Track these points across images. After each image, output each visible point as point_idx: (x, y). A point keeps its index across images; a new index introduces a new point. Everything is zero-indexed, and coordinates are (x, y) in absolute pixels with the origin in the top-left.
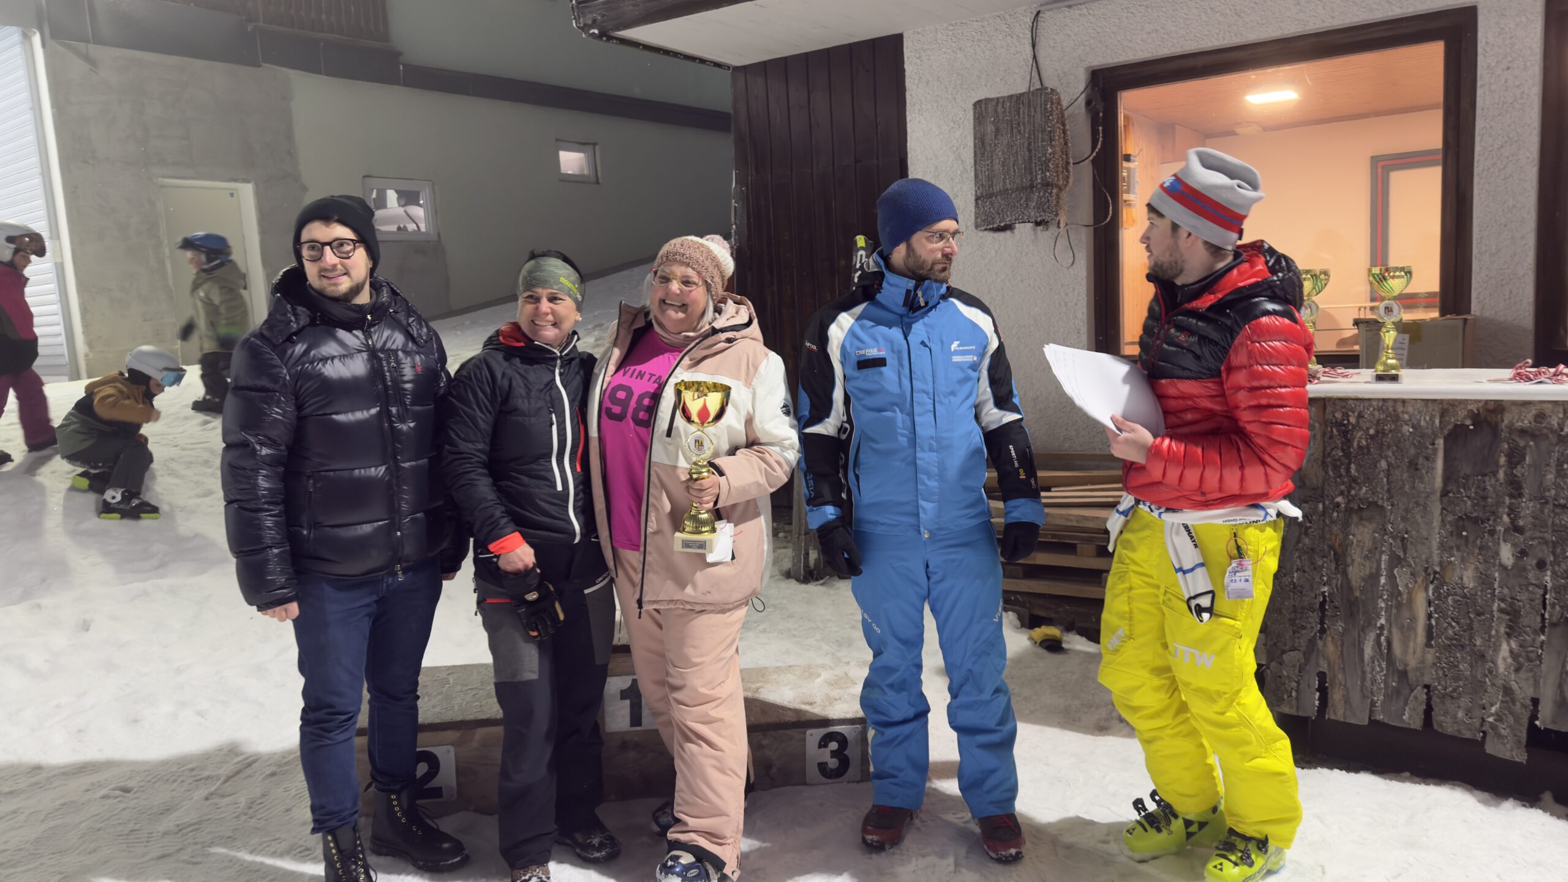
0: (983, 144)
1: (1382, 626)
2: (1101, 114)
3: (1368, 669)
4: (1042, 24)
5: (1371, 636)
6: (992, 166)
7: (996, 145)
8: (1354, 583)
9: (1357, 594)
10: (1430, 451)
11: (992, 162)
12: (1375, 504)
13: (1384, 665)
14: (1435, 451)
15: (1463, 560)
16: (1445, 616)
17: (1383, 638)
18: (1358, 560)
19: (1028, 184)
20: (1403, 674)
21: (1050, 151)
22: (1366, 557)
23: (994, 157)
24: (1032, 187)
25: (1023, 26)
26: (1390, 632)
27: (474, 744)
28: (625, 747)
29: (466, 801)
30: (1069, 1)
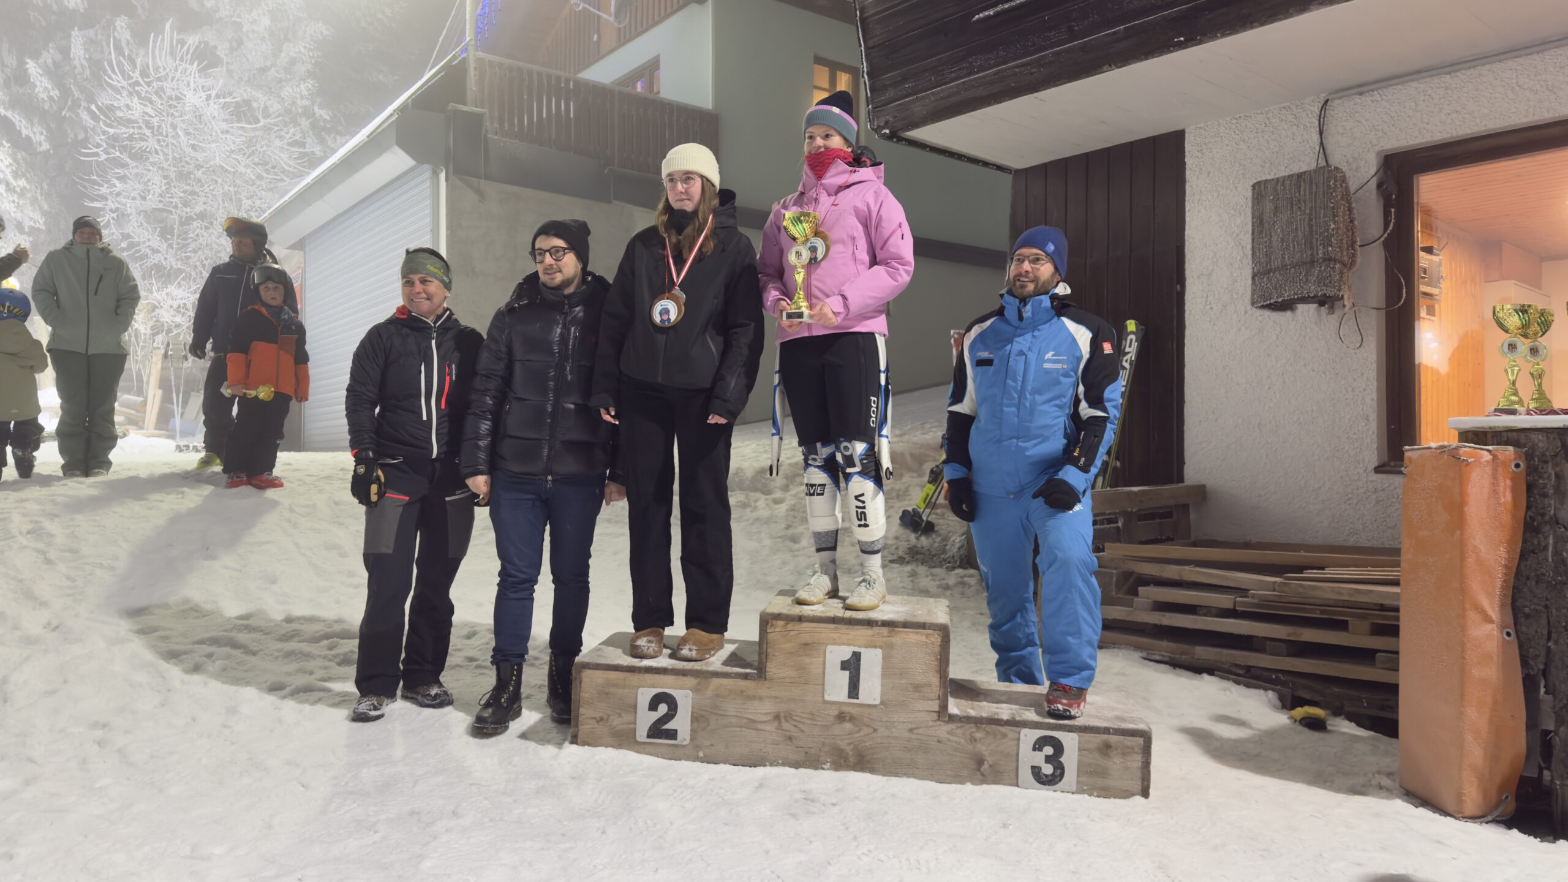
0: (1261, 222)
2: (1394, 196)
4: (1332, 113)
6: (1270, 243)
7: (1274, 222)
11: (1270, 239)
19: (1308, 260)
21: (1333, 226)
23: (1273, 233)
24: (1312, 262)
25: (1310, 116)
27: (709, 693)
28: (841, 717)
29: (698, 748)
30: (1360, 88)
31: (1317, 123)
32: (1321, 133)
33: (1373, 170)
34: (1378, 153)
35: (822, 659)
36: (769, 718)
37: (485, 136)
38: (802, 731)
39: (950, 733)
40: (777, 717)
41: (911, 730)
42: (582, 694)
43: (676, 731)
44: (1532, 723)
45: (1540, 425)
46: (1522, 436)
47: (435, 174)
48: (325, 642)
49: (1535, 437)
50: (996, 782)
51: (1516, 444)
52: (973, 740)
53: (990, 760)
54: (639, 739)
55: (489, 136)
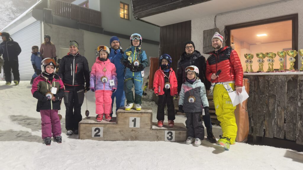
0: (205, 38)
1: (276, 119)
2: (227, 34)
3: (273, 127)
4: (217, 18)
5: (273, 121)
7: (207, 38)
8: (270, 110)
9: (271, 112)
10: (284, 85)
11: (206, 41)
12: (274, 95)
13: (276, 126)
14: (285, 85)
15: (291, 105)
16: (288, 116)
17: (276, 121)
18: (271, 106)
20: (280, 128)
22: (272, 105)
25: (213, 18)
26: (277, 119)
27: (107, 127)
28: (132, 130)
29: (104, 138)
30: (222, 14)
31: (214, 20)
32: (215, 22)
33: (224, 29)
34: (225, 26)
35: (128, 120)
36: (119, 131)
37: (52, 15)
38: (125, 134)
39: (153, 132)
40: (120, 131)
41: (145, 132)
42: (81, 129)
43: (100, 135)
44: (250, 125)
45: (252, 75)
46: (249, 77)
47: (41, 23)
48: (23, 121)
49: (251, 77)
50: (161, 140)
51: (248, 78)
52: (157, 133)
53: (159, 136)
54: (92, 137)
55: (53, 15)
